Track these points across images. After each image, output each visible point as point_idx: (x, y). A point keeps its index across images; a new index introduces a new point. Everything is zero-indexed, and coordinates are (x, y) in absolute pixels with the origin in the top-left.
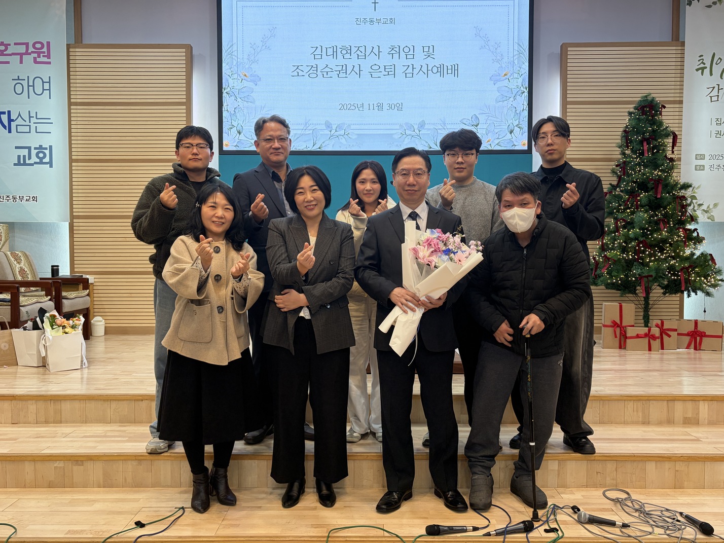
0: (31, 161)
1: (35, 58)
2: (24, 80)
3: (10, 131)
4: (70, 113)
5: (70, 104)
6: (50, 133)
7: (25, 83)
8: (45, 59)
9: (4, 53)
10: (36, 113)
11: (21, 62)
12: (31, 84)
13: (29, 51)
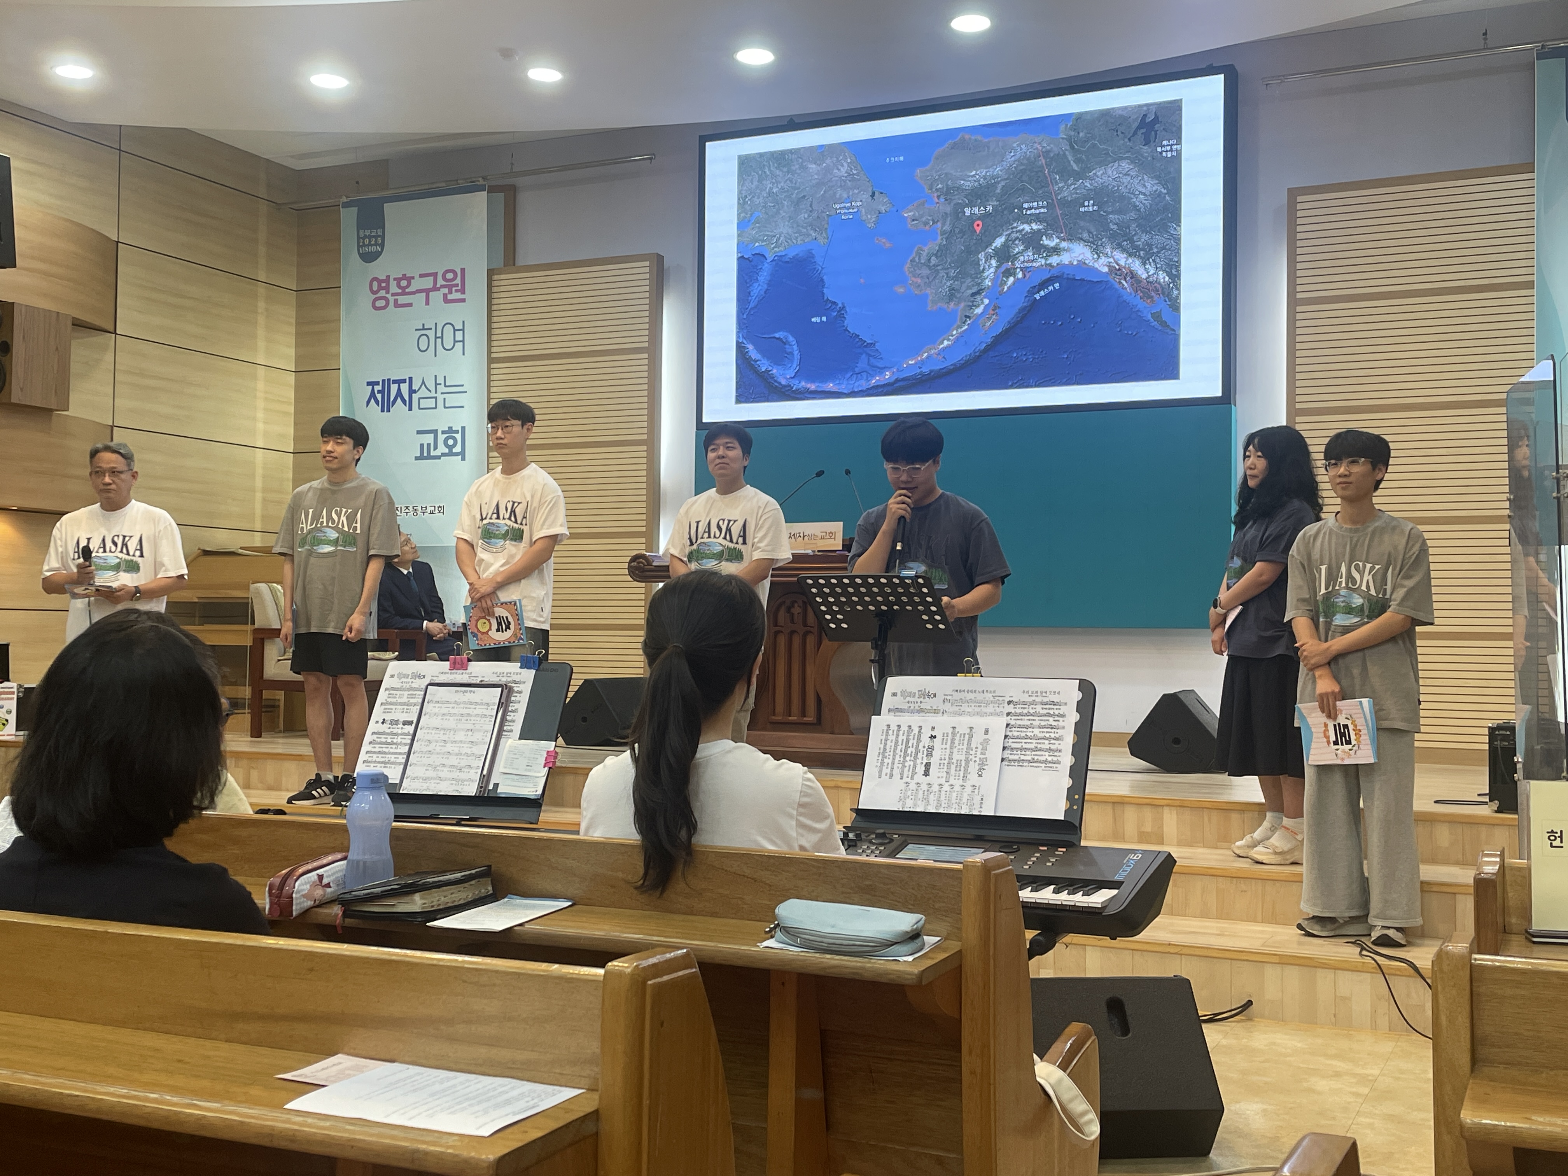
0: (438, 453)
1: (445, 295)
2: (431, 329)
3: (410, 409)
4: (489, 375)
5: (491, 360)
6: (463, 407)
7: (431, 334)
8: (459, 296)
9: (407, 290)
10: (445, 377)
11: (427, 303)
12: (439, 335)
13: (438, 286)
